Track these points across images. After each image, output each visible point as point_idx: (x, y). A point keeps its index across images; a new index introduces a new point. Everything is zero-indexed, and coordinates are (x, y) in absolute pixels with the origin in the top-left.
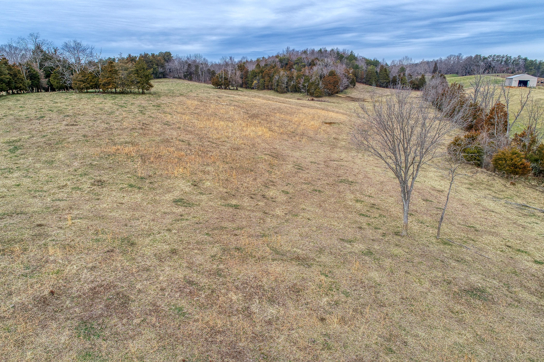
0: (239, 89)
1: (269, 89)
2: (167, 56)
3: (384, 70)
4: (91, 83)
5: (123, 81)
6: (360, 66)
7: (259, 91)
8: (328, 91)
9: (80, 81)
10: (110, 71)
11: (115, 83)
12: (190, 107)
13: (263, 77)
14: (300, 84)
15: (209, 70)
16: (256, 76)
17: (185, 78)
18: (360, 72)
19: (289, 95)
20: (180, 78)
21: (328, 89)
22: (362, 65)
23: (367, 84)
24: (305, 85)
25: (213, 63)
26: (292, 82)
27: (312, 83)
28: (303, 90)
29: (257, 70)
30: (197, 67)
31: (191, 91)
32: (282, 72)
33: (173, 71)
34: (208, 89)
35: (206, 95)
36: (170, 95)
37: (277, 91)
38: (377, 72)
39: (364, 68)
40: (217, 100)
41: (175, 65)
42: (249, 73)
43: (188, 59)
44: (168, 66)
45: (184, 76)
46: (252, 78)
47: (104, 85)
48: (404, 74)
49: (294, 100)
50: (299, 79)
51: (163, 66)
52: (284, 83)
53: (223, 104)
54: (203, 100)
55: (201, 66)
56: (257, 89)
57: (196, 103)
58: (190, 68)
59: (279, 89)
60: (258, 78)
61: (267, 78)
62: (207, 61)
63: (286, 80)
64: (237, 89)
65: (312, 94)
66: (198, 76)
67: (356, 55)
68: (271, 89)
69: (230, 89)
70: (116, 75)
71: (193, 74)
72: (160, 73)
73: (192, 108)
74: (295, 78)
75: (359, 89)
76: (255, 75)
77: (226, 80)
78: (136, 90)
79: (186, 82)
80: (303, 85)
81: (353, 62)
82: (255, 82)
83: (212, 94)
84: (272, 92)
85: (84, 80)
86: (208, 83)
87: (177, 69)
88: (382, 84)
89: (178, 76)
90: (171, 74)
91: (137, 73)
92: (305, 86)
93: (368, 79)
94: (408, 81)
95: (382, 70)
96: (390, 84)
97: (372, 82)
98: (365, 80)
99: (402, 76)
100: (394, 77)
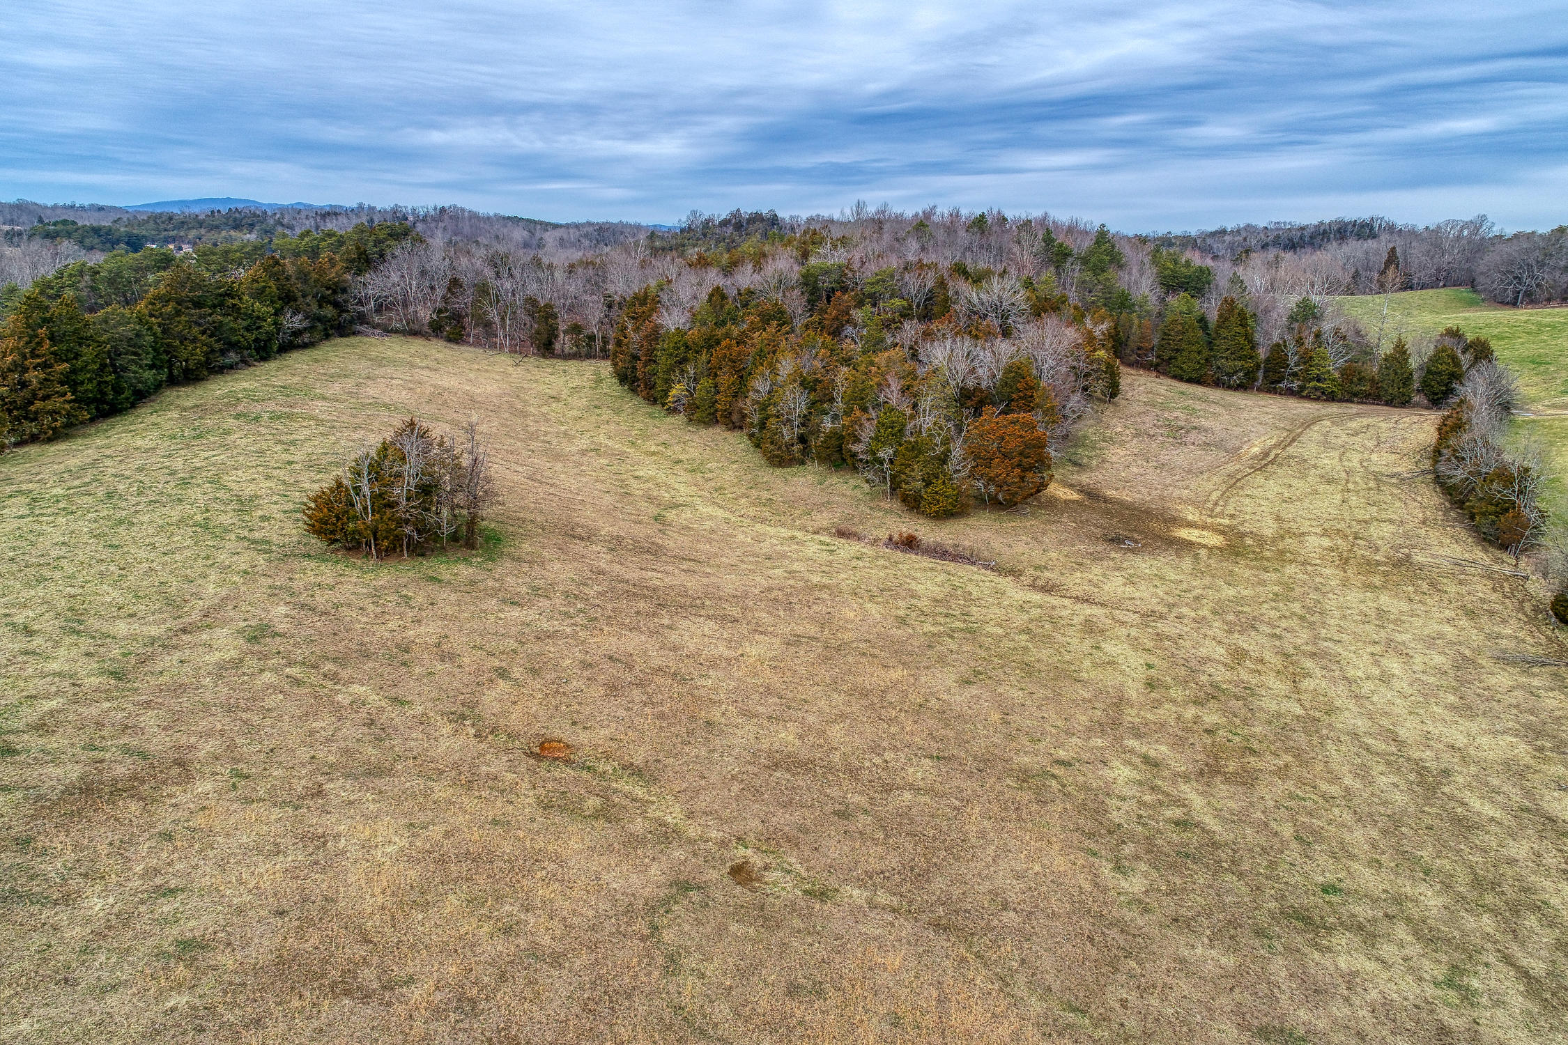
1: (731, 427)
3: (1234, 317)
6: (1136, 296)
7: (690, 430)
8: (993, 489)
13: (712, 373)
14: (857, 440)
15: (531, 301)
16: (684, 361)
17: (435, 332)
18: (1136, 322)
20: (413, 333)
21: (991, 480)
22: (1145, 290)
23: (1165, 374)
24: (882, 452)
26: (827, 422)
27: (916, 449)
28: (871, 474)
29: (694, 335)
30: (482, 290)
38: (1202, 320)
39: (1153, 305)
42: (663, 343)
46: (670, 370)
48: (1318, 335)
50: (856, 415)
52: (790, 420)
56: (684, 415)
58: (454, 293)
60: (691, 368)
61: (726, 379)
63: (800, 409)
65: (912, 502)
66: (486, 325)
68: (744, 428)
71: (469, 317)
74: (839, 400)
75: (1134, 408)
76: (684, 352)
80: (874, 452)
81: (1107, 280)
82: (679, 387)
84: (744, 443)
88: (1228, 374)
89: (408, 324)
90: (379, 319)
92: (881, 459)
93: (1167, 354)
94: (1332, 364)
95: (1227, 319)
96: (1260, 375)
97: (1185, 367)
98: (1158, 357)
99: (1309, 341)
100: (1278, 349)
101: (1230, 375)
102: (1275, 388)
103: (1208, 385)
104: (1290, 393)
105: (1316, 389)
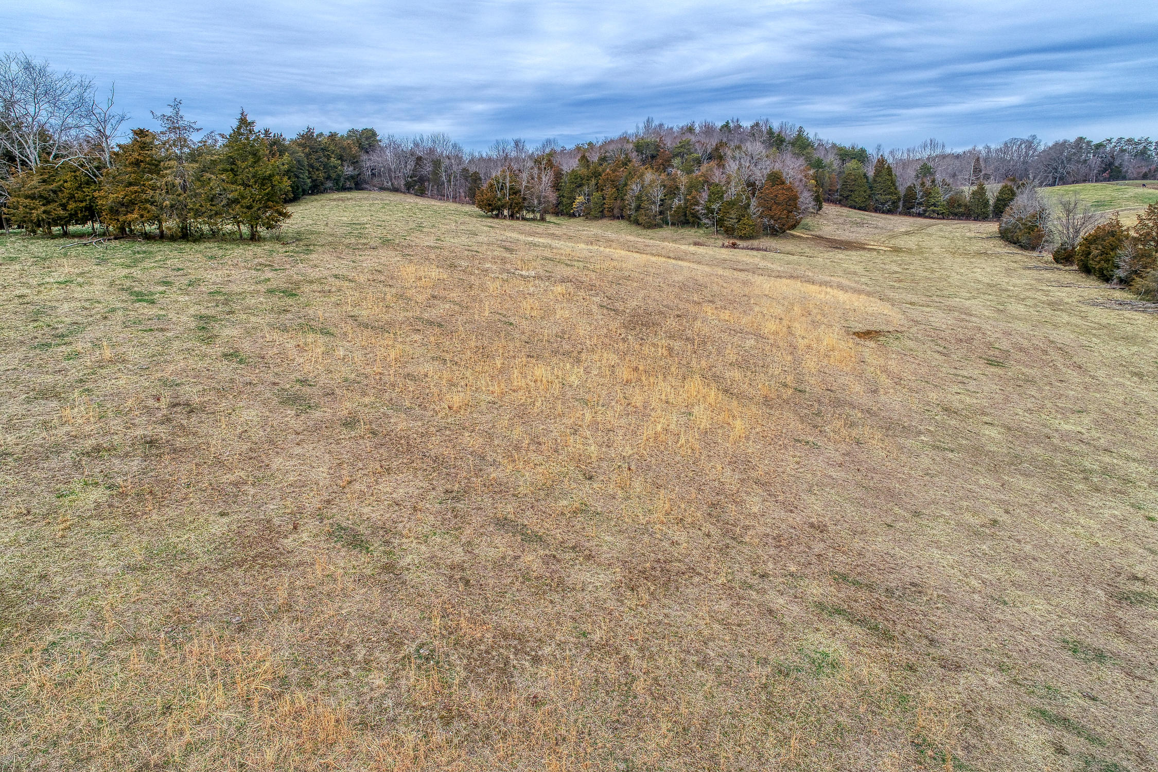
0: (548, 218)
1: (614, 217)
2: (367, 139)
3: (884, 172)
4: (72, 206)
5: (181, 198)
6: (825, 162)
7: (588, 223)
8: (772, 222)
9: (32, 197)
10: (137, 163)
11: (152, 204)
12: (409, 293)
13: (599, 188)
14: (697, 204)
15: (465, 170)
16: (581, 185)
17: (408, 189)
18: (828, 175)
19: (667, 232)
20: (396, 190)
21: (772, 217)
22: (831, 159)
23: (845, 206)
24: (713, 207)
25: (477, 154)
26: (676, 200)
27: (732, 204)
28: (706, 221)
29: (584, 171)
30: (437, 163)
31: (420, 227)
32: (649, 176)
33: (379, 173)
34: (467, 219)
35: (464, 240)
36: (348, 246)
37: (637, 223)
38: (867, 177)
39: (836, 166)
40: (504, 261)
41: (384, 159)
42: (565, 179)
43: (416, 145)
44: (368, 161)
45: (405, 185)
46: (573, 191)
47: (114, 211)
48: (933, 181)
49: (683, 247)
50: (694, 193)
51: (355, 162)
52: (654, 203)
53: (524, 273)
54: (457, 262)
55: (447, 162)
56: (583, 216)
57: (435, 273)
58: (420, 165)
59: (642, 219)
60: (586, 189)
61: (609, 191)
62: (460, 150)
63: (660, 196)
64: (543, 219)
65: (729, 232)
66: (440, 185)
67: (811, 137)
68: (622, 217)
69: (524, 219)
70: (155, 176)
71: (429, 180)
72: (347, 179)
73: (420, 298)
74: (683, 189)
75: (831, 216)
76: (578, 182)
77: (515, 193)
78: (229, 227)
79: (409, 200)
80: (708, 208)
81: (808, 153)
82: (580, 199)
83: (482, 238)
84: (623, 224)
85: (45, 194)
86: (461, 202)
87: (390, 170)
88: (882, 204)
89: (392, 184)
90: (376, 180)
91: (232, 170)
92: (712, 211)
93: (846, 194)
94: (943, 198)
95: (880, 171)
96: (901, 204)
97: (857, 200)
98: (841, 195)
99: (928, 184)
100: (910, 189)
101: (883, 204)
102: (909, 213)
103: (871, 211)
104: (919, 215)
105: (934, 211)
